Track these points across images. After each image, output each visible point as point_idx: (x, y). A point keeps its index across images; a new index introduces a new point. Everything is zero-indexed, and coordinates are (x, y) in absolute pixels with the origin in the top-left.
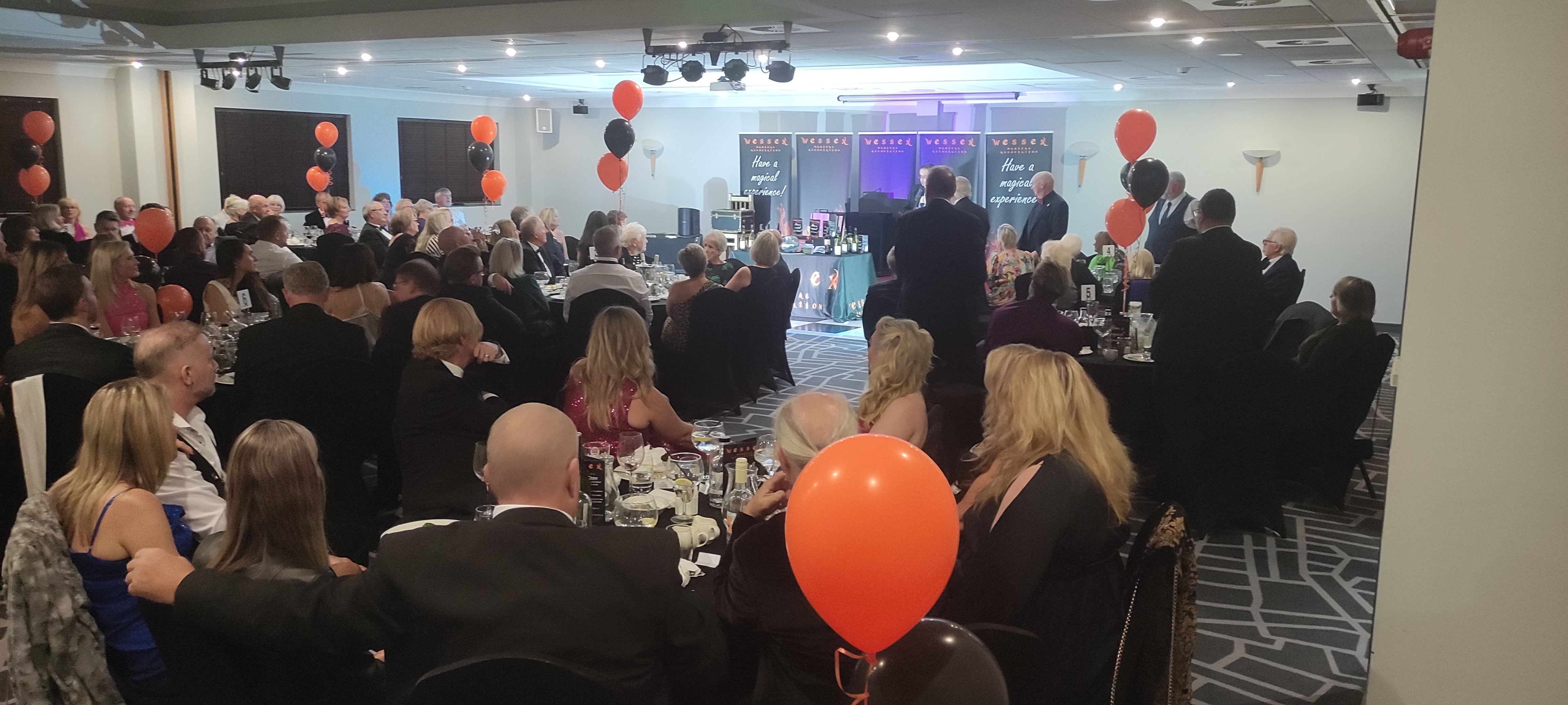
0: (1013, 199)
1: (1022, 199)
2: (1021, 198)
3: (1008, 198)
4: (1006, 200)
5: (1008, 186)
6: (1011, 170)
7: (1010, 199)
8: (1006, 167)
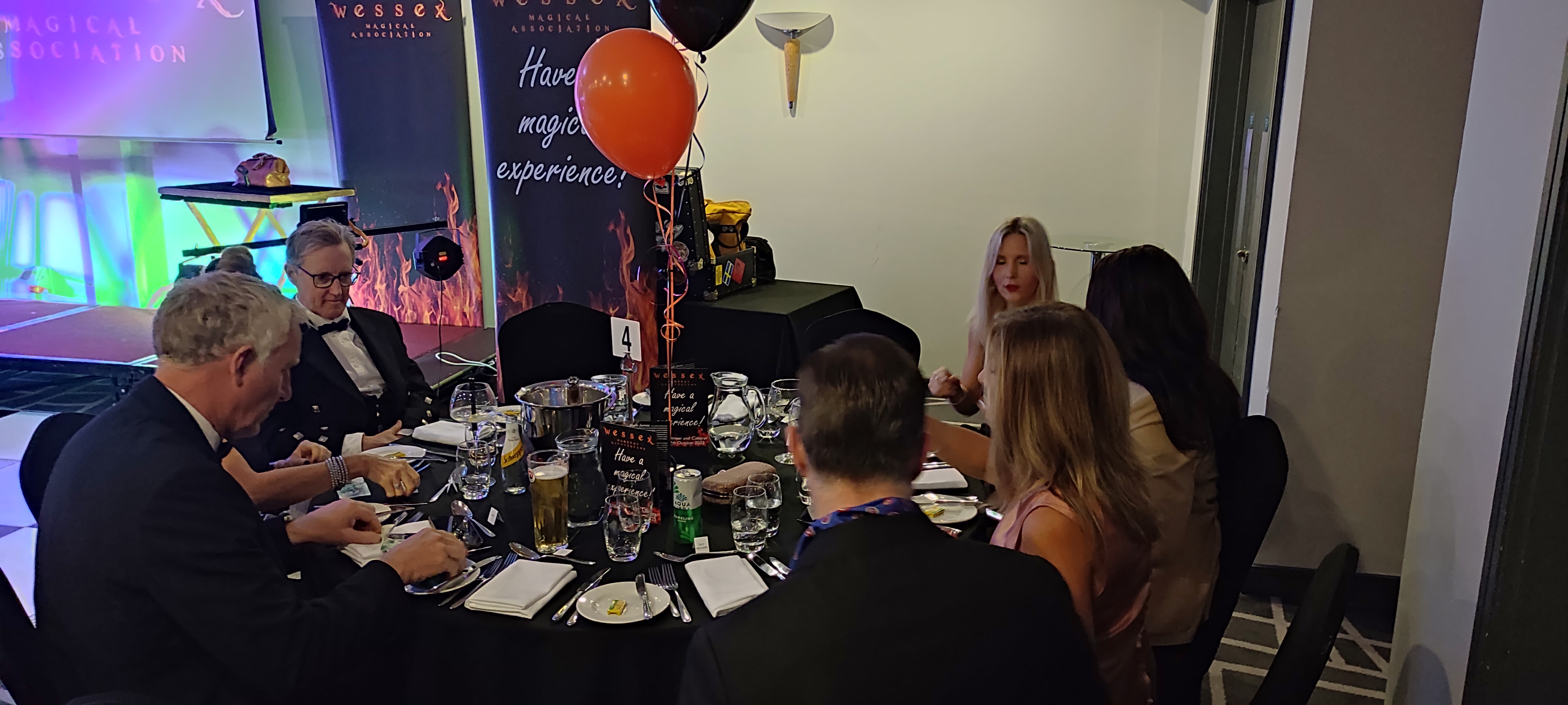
0: (554, 170)
1: (579, 171)
2: (574, 167)
3: (542, 165)
4: (535, 171)
5: (539, 131)
6: (543, 83)
7: (546, 170)
8: (530, 73)
